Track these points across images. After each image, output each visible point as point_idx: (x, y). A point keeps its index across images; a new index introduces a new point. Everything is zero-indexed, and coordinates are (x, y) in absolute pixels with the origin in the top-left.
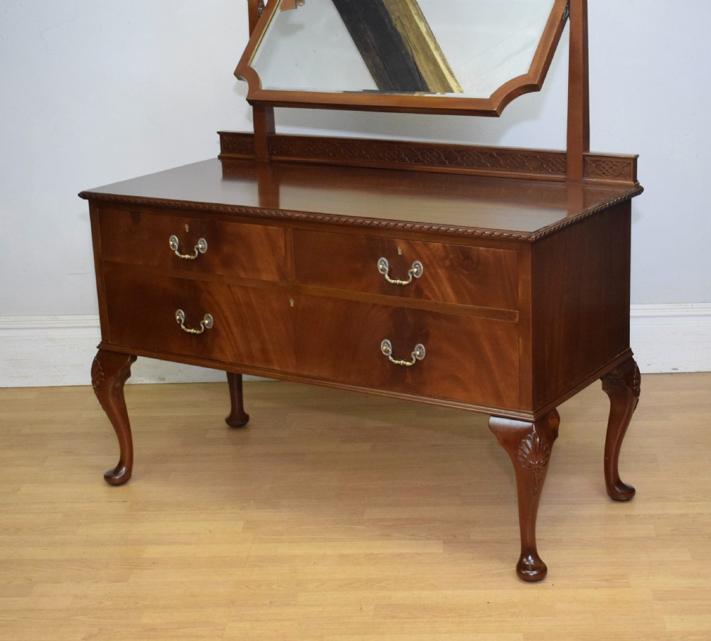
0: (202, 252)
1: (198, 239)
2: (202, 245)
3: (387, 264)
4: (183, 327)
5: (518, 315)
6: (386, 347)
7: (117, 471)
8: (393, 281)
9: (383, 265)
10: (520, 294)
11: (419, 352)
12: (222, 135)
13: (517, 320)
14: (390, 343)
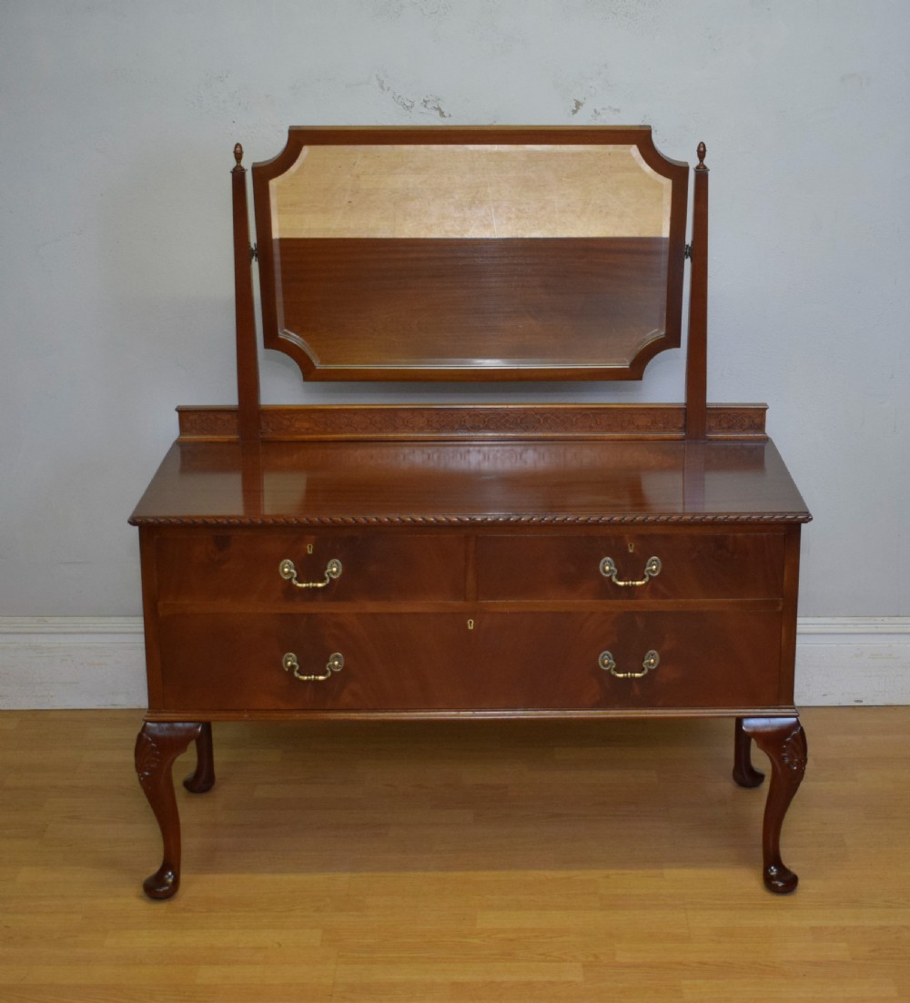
0: (334, 577)
1: (328, 561)
2: (334, 568)
3: (613, 564)
4: (296, 674)
5: (781, 603)
6: (606, 660)
7: (159, 878)
8: (621, 583)
9: (607, 566)
10: (785, 579)
11: (652, 660)
12: (185, 414)
13: (780, 608)
14: (610, 654)
